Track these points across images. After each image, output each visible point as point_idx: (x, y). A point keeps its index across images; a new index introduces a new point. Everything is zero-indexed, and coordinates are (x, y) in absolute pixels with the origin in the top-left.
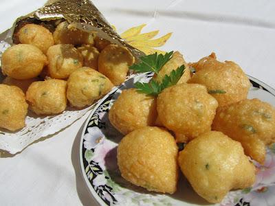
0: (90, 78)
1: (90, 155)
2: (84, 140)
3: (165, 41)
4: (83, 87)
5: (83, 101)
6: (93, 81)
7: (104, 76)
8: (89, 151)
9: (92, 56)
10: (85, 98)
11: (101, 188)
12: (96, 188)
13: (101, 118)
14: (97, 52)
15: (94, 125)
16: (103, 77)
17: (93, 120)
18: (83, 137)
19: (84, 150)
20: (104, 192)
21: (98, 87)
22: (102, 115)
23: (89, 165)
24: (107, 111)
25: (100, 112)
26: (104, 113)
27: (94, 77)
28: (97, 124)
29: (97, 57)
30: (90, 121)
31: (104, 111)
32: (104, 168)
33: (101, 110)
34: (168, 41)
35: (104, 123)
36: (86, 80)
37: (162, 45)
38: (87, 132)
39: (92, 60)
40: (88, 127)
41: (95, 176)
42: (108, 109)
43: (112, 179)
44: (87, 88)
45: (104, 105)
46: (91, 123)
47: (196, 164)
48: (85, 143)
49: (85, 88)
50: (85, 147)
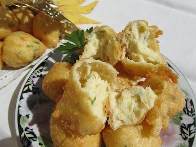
0: (24, 44)
1: (24, 121)
2: (19, 107)
3: (92, 9)
4: (18, 51)
6: (28, 46)
7: (38, 41)
8: (24, 117)
9: (27, 20)
10: (20, 61)
13: (35, 83)
14: (32, 15)
15: (28, 90)
16: (37, 43)
17: (28, 85)
18: (18, 103)
19: (19, 116)
21: (32, 52)
22: (36, 80)
23: (25, 132)
24: (41, 76)
25: (34, 77)
26: (38, 78)
27: (29, 43)
28: (31, 89)
29: (32, 20)
30: (25, 87)
31: (38, 76)
32: (37, 133)
33: (36, 76)
34: (94, 9)
35: (38, 89)
36: (20, 46)
37: (90, 12)
38: (22, 98)
39: (27, 23)
40: (23, 92)
42: (41, 75)
43: (45, 144)
44: (22, 53)
45: (38, 70)
46: (26, 88)
47: (117, 144)
48: (20, 109)
49: (19, 53)
50: (21, 113)
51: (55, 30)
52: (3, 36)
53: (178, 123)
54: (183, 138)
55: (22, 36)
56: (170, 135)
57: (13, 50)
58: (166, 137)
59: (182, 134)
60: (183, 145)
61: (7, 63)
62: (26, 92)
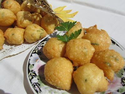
0: (36, 29)
1: (31, 67)
2: (30, 60)
3: (74, 16)
4: (32, 33)
5: (32, 40)
6: (38, 31)
7: (43, 29)
8: (31, 65)
9: (38, 19)
10: (33, 39)
11: (35, 84)
12: (32, 84)
14: (41, 17)
17: (35, 50)
18: (29, 58)
19: (29, 64)
20: (36, 86)
22: (40, 48)
23: (31, 72)
25: (39, 46)
27: (38, 29)
28: (37, 52)
29: (41, 19)
31: (41, 46)
32: (37, 74)
33: (40, 46)
35: (40, 52)
36: (34, 30)
37: (73, 17)
38: (31, 56)
39: (38, 21)
40: (32, 53)
41: (32, 78)
42: (43, 46)
43: (41, 80)
44: (34, 34)
45: (41, 43)
46: (34, 52)
47: (81, 78)
48: (30, 61)
49: (33, 34)
50: (30, 63)
51: (53, 24)
52: (26, 26)
53: (120, 77)
54: (123, 85)
55: (35, 26)
56: (114, 83)
57: (30, 32)
58: (112, 84)
59: (122, 83)
60: (122, 88)
61: (26, 39)
62: (34, 53)
